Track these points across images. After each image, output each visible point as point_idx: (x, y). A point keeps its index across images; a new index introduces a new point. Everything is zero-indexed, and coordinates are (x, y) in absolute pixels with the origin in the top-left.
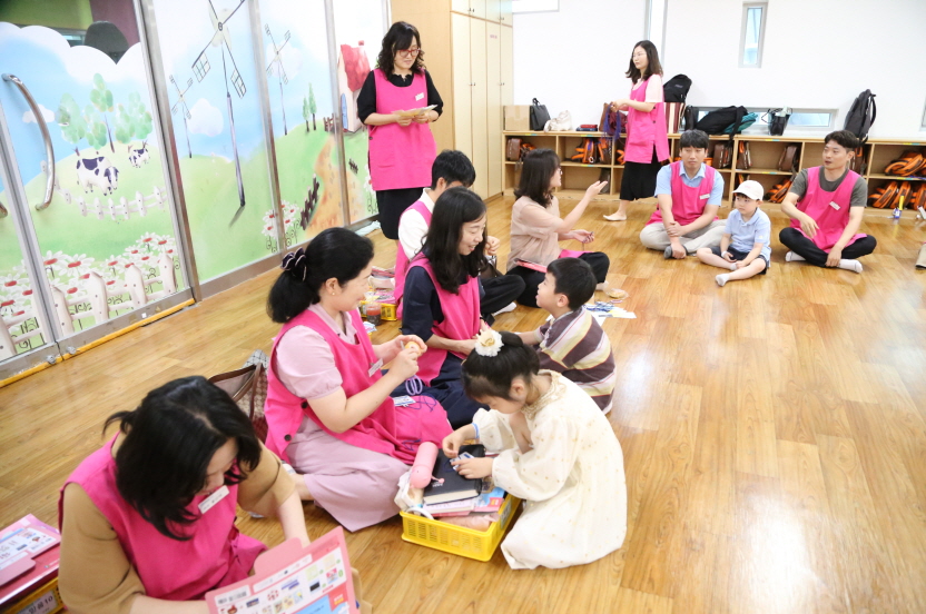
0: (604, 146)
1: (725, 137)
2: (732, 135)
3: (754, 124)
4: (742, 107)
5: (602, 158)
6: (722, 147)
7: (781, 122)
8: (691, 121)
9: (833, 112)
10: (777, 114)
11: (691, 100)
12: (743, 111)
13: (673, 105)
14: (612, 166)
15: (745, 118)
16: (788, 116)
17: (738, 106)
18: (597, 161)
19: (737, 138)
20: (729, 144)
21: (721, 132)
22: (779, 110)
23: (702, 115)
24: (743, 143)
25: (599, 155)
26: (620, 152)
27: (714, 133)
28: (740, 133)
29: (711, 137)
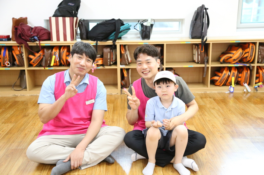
0: (18, 53)
1: (110, 43)
2: (114, 41)
3: (129, 32)
4: (119, 20)
5: (17, 62)
6: (108, 50)
7: (148, 30)
8: (84, 31)
9: (181, 21)
10: (145, 24)
11: (82, 14)
12: (121, 22)
13: (68, 19)
14: (26, 68)
15: (122, 28)
16: (152, 25)
17: (116, 18)
18: (13, 65)
19: (118, 43)
20: (113, 47)
21: (106, 39)
22: (146, 21)
23: (92, 26)
24: (123, 46)
25: (14, 60)
26: (31, 57)
27: (101, 40)
28: (120, 38)
29: (100, 43)
